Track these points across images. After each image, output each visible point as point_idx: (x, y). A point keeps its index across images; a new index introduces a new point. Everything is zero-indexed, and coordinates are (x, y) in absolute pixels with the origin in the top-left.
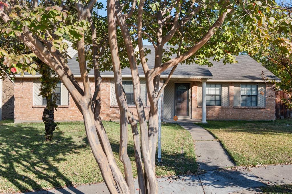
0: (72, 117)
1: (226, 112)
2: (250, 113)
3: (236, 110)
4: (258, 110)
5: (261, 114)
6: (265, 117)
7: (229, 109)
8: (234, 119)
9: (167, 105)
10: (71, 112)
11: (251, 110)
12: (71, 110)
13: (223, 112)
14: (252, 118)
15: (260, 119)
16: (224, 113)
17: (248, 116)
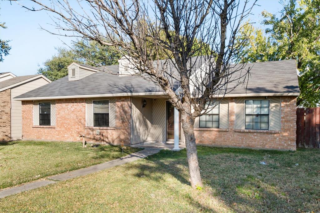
0: (58, 137)
1: (224, 136)
2: (258, 139)
3: (238, 133)
4: (269, 136)
5: (273, 140)
6: (280, 145)
7: (228, 132)
8: (235, 145)
9: (158, 126)
10: (57, 132)
11: (259, 135)
12: (57, 131)
13: (220, 137)
14: (260, 145)
15: (272, 148)
16: (222, 138)
17: (254, 143)
